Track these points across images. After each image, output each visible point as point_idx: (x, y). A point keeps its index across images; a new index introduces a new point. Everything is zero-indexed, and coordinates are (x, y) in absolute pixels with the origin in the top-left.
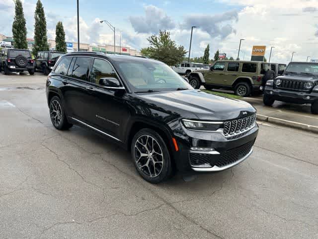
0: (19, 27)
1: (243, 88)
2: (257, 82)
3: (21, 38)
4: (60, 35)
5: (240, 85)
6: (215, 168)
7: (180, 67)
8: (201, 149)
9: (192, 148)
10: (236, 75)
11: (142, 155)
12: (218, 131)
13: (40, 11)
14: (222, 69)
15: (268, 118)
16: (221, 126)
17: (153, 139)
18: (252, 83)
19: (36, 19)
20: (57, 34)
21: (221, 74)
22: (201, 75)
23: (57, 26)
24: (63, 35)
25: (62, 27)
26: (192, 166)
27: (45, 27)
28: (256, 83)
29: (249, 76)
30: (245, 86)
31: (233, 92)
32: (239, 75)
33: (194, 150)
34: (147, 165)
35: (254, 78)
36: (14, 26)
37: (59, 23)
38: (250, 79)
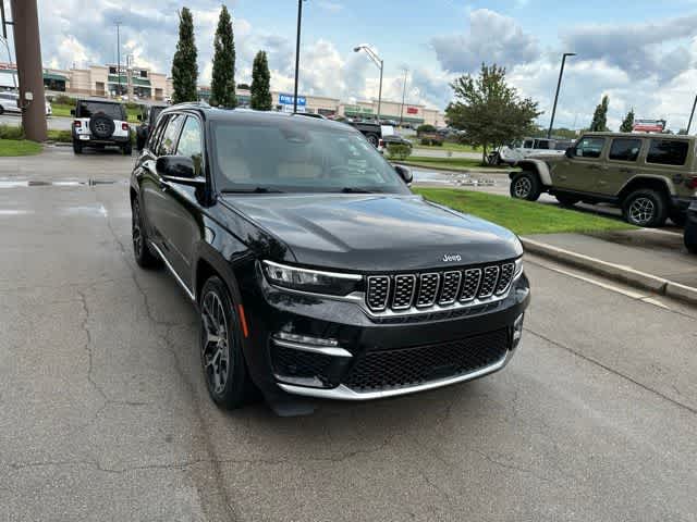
0: (185, 65)
1: (647, 203)
2: (686, 189)
3: (187, 85)
4: (261, 79)
5: (639, 196)
6: (342, 393)
7: (522, 149)
8: (306, 339)
9: (283, 335)
10: (629, 171)
11: (211, 338)
12: (349, 297)
13: (225, 29)
14: (596, 155)
15: (666, 284)
16: (359, 286)
17: (220, 303)
18: (673, 192)
19: (217, 47)
20: (255, 76)
21: (591, 167)
22: (542, 168)
23: (255, 61)
24: (266, 77)
25: (265, 61)
26: (278, 377)
27: (232, 63)
28: (681, 193)
29: (665, 174)
30: (652, 199)
31: (618, 212)
32: (640, 172)
33: (286, 339)
34: (213, 362)
35: (677, 180)
36: (176, 63)
37: (259, 55)
38: (668, 181)
